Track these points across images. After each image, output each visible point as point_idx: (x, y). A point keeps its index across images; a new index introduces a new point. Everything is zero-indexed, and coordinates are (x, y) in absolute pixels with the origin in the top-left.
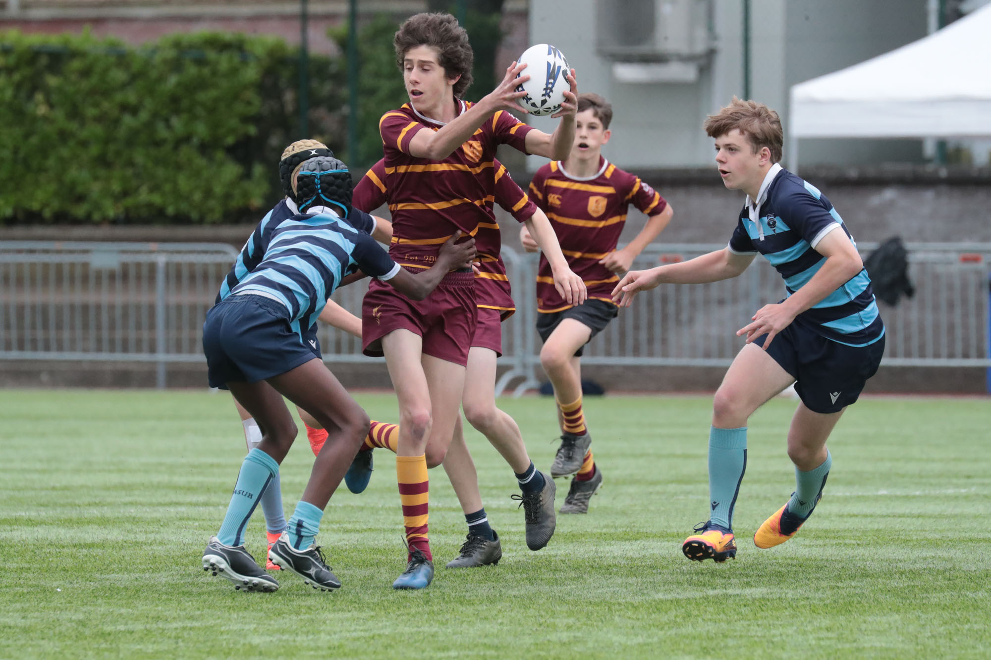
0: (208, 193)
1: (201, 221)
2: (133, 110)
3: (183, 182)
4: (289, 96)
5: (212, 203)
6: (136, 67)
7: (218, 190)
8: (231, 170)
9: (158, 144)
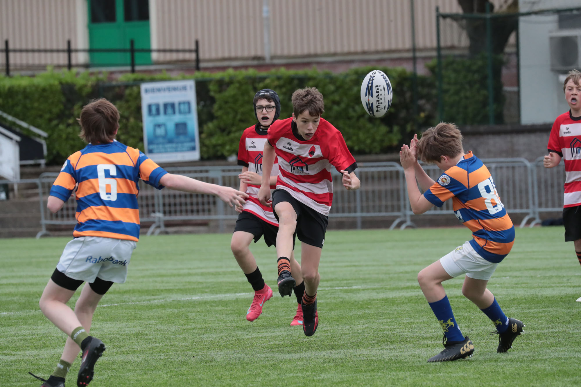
0: (374, 140)
1: (370, 153)
2: (338, 103)
3: (362, 135)
4: (408, 95)
5: (375, 144)
6: (338, 84)
7: (378, 138)
8: (383, 129)
9: (349, 118)
